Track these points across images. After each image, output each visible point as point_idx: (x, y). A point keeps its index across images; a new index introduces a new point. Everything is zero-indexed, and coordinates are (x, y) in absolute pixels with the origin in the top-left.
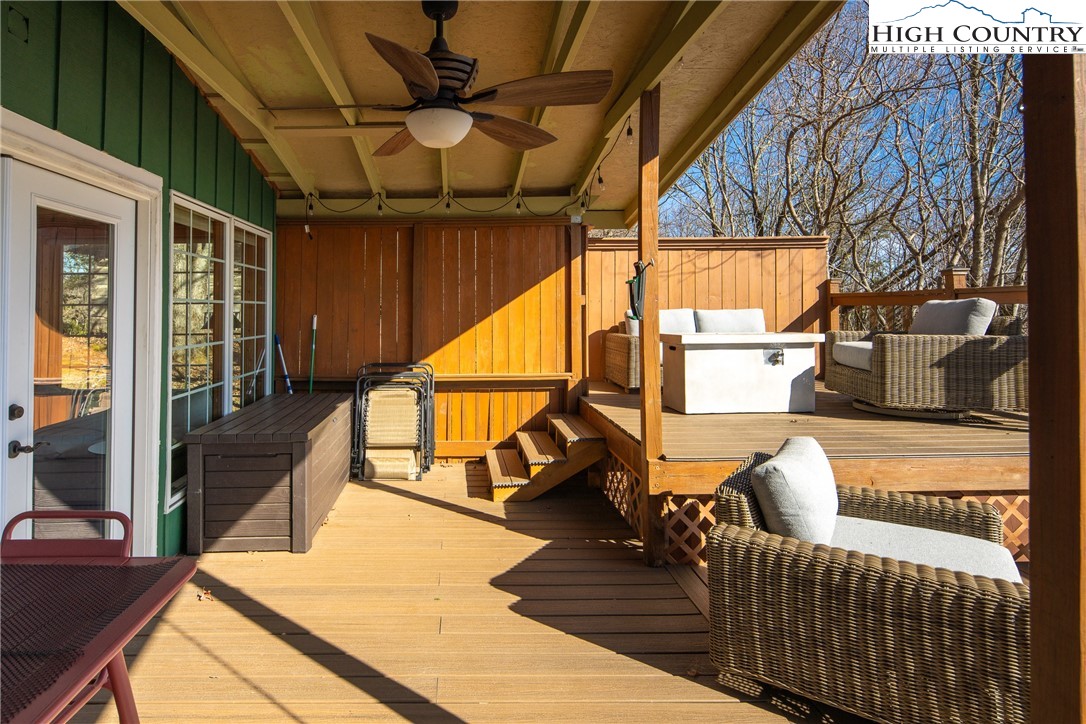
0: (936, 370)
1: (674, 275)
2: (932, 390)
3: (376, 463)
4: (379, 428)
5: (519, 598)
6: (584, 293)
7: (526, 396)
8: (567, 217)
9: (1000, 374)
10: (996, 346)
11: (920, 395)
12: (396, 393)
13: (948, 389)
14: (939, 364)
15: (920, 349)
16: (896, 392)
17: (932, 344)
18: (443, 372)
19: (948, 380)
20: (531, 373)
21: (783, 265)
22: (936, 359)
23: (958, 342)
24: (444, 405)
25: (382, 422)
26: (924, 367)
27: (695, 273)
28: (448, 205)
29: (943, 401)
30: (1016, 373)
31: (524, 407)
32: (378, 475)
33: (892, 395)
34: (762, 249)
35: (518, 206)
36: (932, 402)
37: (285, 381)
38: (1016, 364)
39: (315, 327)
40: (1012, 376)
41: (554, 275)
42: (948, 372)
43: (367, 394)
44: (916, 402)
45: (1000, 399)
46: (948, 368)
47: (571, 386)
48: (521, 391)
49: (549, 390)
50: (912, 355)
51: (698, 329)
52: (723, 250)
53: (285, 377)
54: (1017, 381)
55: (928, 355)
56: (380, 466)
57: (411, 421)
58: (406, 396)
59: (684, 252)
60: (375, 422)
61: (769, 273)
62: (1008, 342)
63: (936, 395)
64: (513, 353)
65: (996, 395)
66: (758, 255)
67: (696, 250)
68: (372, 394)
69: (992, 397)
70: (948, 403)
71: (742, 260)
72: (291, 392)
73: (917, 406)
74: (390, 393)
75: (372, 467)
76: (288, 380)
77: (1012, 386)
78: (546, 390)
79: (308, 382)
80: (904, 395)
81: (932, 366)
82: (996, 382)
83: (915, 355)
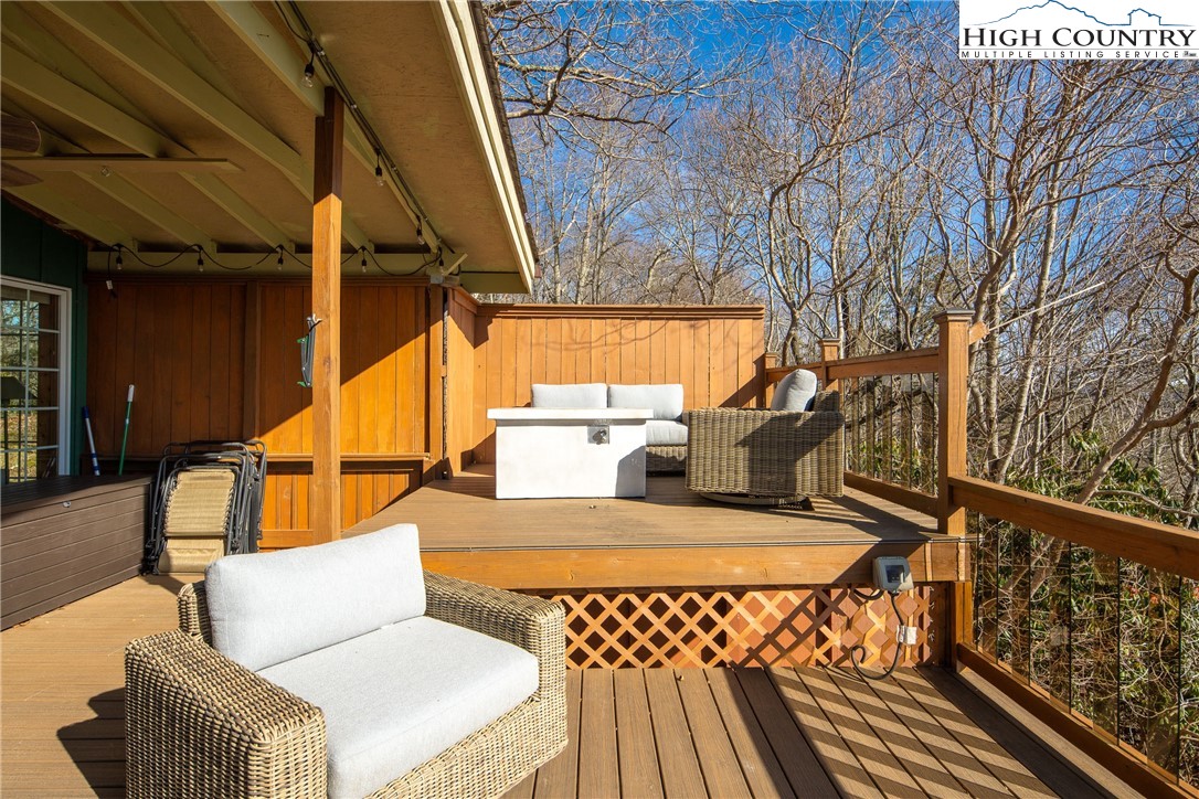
0: (740, 449)
1: (597, 347)
2: (736, 472)
3: (174, 554)
4: (181, 516)
5: (95, 715)
6: (444, 362)
7: (383, 479)
8: (427, 278)
9: (804, 455)
10: (800, 423)
11: (724, 478)
12: (209, 474)
13: (752, 472)
14: (743, 443)
15: (725, 425)
16: (701, 474)
17: (738, 421)
18: (282, 451)
19: (751, 460)
20: (383, 452)
21: (717, 338)
22: (741, 437)
23: (763, 419)
24: (288, 489)
25: (186, 507)
26: (729, 446)
27: (620, 344)
28: (281, 261)
29: (747, 485)
30: (819, 453)
31: (380, 491)
32: (174, 569)
33: (697, 478)
34: (696, 319)
35: (364, 263)
36: (736, 486)
37: (92, 462)
38: (820, 443)
39: (130, 399)
40: (815, 456)
41: (413, 342)
42: (752, 453)
43: (176, 475)
44: (719, 485)
45: (803, 481)
46: (752, 447)
47: (426, 468)
48: (377, 473)
49: (409, 472)
50: (717, 432)
51: (609, 405)
52: (652, 319)
53: (91, 456)
54: (819, 461)
55: (733, 432)
56: (177, 558)
57: (220, 507)
58: (222, 478)
59: (608, 321)
60: (178, 508)
61: (703, 346)
62: (812, 418)
63: (740, 478)
64: (363, 429)
65: (799, 477)
66: (692, 326)
67: (623, 318)
68: (182, 476)
69: (795, 480)
70: (751, 486)
71: (673, 331)
72: (98, 473)
73: (720, 490)
74: (203, 474)
75: (168, 558)
76: (95, 460)
77: (815, 468)
78: (405, 473)
79: (118, 462)
80: (708, 478)
81: (736, 445)
82: (799, 463)
83: (721, 433)
